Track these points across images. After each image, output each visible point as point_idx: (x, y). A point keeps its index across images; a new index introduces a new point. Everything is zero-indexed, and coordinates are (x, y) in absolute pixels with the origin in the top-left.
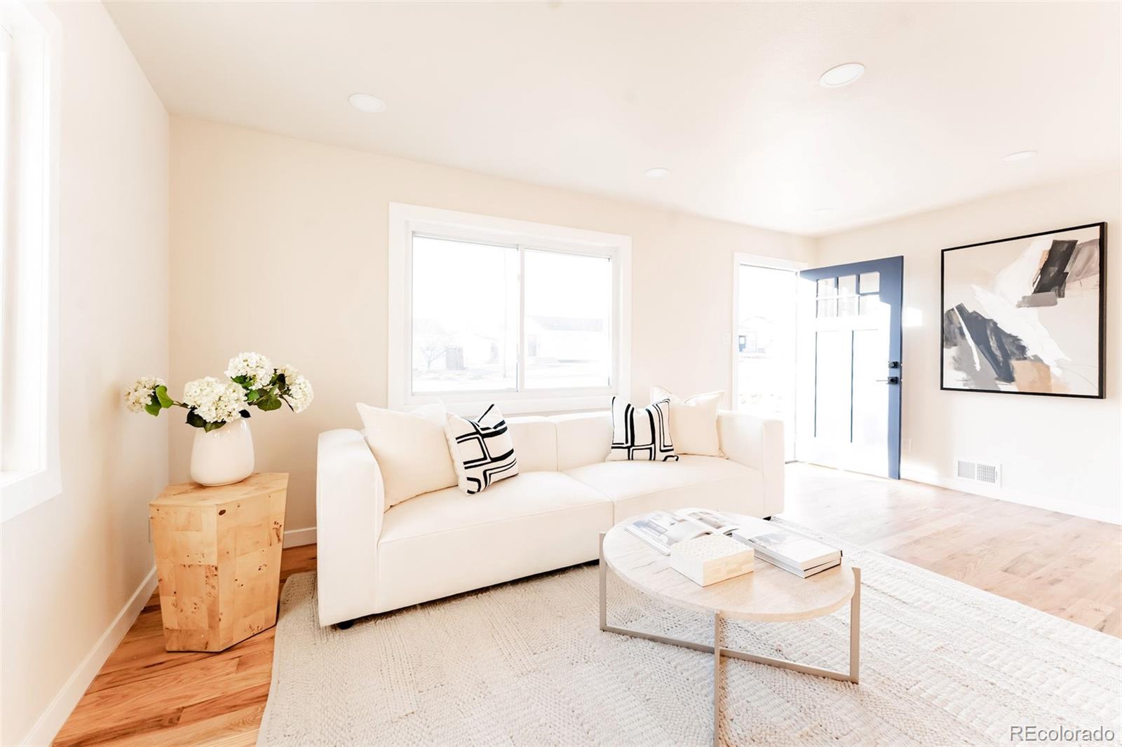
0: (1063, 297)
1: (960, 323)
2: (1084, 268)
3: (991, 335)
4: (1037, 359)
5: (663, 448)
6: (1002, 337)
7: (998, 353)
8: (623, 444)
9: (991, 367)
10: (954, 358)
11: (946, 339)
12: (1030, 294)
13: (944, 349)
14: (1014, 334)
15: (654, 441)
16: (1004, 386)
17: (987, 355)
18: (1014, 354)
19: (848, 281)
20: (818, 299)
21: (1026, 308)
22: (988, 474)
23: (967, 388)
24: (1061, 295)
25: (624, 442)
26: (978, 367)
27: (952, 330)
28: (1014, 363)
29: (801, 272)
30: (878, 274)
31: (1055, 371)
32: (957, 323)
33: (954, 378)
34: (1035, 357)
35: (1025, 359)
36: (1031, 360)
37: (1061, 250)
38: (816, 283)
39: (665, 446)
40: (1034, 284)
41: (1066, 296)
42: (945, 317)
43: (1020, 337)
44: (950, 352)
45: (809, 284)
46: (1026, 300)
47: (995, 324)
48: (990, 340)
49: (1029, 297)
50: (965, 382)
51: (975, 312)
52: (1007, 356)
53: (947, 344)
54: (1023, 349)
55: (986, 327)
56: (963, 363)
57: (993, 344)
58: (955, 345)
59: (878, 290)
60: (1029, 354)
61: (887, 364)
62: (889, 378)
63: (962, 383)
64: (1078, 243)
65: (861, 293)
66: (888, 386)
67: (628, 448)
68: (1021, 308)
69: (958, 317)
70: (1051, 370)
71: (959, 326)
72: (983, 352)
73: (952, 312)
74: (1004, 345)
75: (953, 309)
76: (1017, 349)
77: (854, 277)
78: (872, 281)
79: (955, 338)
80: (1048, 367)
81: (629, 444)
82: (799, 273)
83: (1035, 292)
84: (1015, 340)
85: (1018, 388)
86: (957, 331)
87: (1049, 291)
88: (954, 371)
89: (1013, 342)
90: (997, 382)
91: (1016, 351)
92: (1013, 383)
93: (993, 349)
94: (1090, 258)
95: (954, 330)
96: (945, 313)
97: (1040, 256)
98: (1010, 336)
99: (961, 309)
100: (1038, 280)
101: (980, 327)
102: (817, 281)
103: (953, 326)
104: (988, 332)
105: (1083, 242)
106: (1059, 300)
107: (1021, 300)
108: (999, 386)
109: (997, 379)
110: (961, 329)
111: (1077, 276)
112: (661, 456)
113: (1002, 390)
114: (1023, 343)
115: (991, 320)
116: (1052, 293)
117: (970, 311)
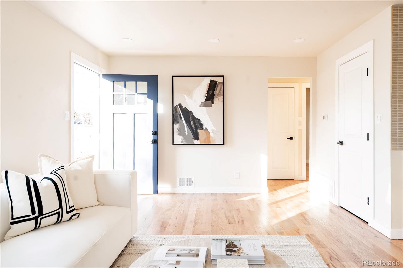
0: (214, 104)
1: (180, 112)
2: (219, 93)
3: (191, 118)
4: (206, 129)
5: (69, 210)
6: (195, 120)
7: (193, 127)
8: (29, 216)
9: (192, 134)
10: (178, 129)
11: (175, 120)
12: (204, 102)
13: (174, 125)
14: (199, 118)
15: (61, 206)
16: (196, 142)
17: (190, 127)
18: (199, 127)
19: (131, 84)
20: (114, 93)
21: (202, 107)
22: (190, 182)
23: (183, 143)
24: (213, 103)
25: (31, 214)
26: (187, 134)
27: (177, 116)
28: (199, 131)
29: (103, 75)
30: (147, 83)
31: (212, 134)
32: (179, 112)
33: (178, 139)
34: (206, 128)
35: (202, 129)
36: (204, 130)
37: (213, 85)
38: (113, 83)
39: (70, 208)
40: (205, 97)
41: (214, 103)
42: (174, 109)
43: (201, 120)
44: (176, 126)
45: (109, 84)
46: (203, 104)
47: (193, 113)
48: (191, 121)
49: (203, 103)
50: (182, 141)
51: (185, 108)
52: (197, 128)
53: (175, 122)
54: (202, 125)
55: (189, 115)
56: (181, 132)
57: (192, 123)
58: (178, 123)
59: (147, 92)
60: (204, 127)
61: (152, 133)
62: (153, 140)
63: (181, 141)
64: (218, 82)
65: (138, 92)
66: (152, 144)
67: (36, 218)
68: (201, 107)
69: (179, 110)
70: (210, 134)
71: (179, 114)
72: (188, 126)
73: (177, 107)
74: (195, 123)
75: (177, 106)
76: (200, 125)
77: (134, 83)
78: (143, 86)
79: (178, 120)
80: (209, 133)
81: (37, 214)
82: (101, 76)
83: (205, 101)
84: (199, 121)
85: (201, 142)
86: (179, 116)
87: (210, 101)
88: (178, 135)
89: (199, 122)
90: (194, 140)
91: (199, 126)
92: (199, 140)
93: (192, 125)
94: (221, 89)
95: (178, 116)
96: (174, 107)
97: (207, 85)
98: (197, 119)
99: (180, 105)
100: (206, 95)
101: (188, 114)
102: (113, 82)
103: (177, 113)
104: (190, 117)
105: (219, 82)
106: (212, 105)
107: (201, 104)
108: (194, 142)
109: (193, 139)
110: (180, 115)
111: (217, 95)
112: (66, 216)
113: (195, 143)
114: (202, 123)
115: (191, 112)
116: (210, 102)
117: (184, 107)
